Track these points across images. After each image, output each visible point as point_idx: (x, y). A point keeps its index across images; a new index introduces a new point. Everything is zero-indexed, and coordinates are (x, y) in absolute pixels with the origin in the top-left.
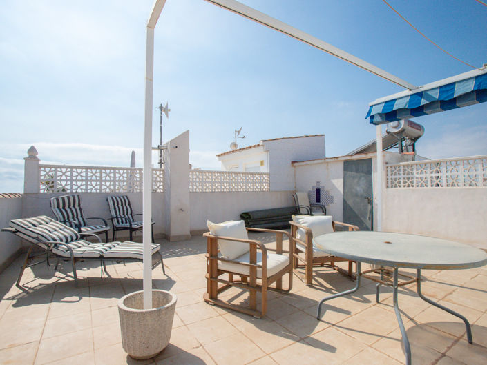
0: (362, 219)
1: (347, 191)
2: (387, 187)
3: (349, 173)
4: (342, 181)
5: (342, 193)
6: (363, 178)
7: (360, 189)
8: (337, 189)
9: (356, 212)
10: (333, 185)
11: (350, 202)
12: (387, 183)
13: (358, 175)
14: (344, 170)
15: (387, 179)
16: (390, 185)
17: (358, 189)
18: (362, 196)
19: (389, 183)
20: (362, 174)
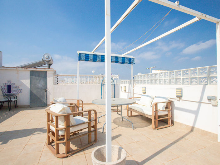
0: (41, 99)
1: (32, 86)
2: (54, 84)
3: (34, 77)
4: (29, 81)
5: (29, 87)
6: (42, 80)
7: (40, 85)
8: (25, 85)
9: (38, 96)
10: (22, 83)
11: (35, 92)
12: (54, 82)
13: (39, 78)
14: (31, 75)
15: (54, 81)
16: (55, 83)
17: (39, 85)
18: (41, 88)
19: (55, 82)
20: (42, 78)
